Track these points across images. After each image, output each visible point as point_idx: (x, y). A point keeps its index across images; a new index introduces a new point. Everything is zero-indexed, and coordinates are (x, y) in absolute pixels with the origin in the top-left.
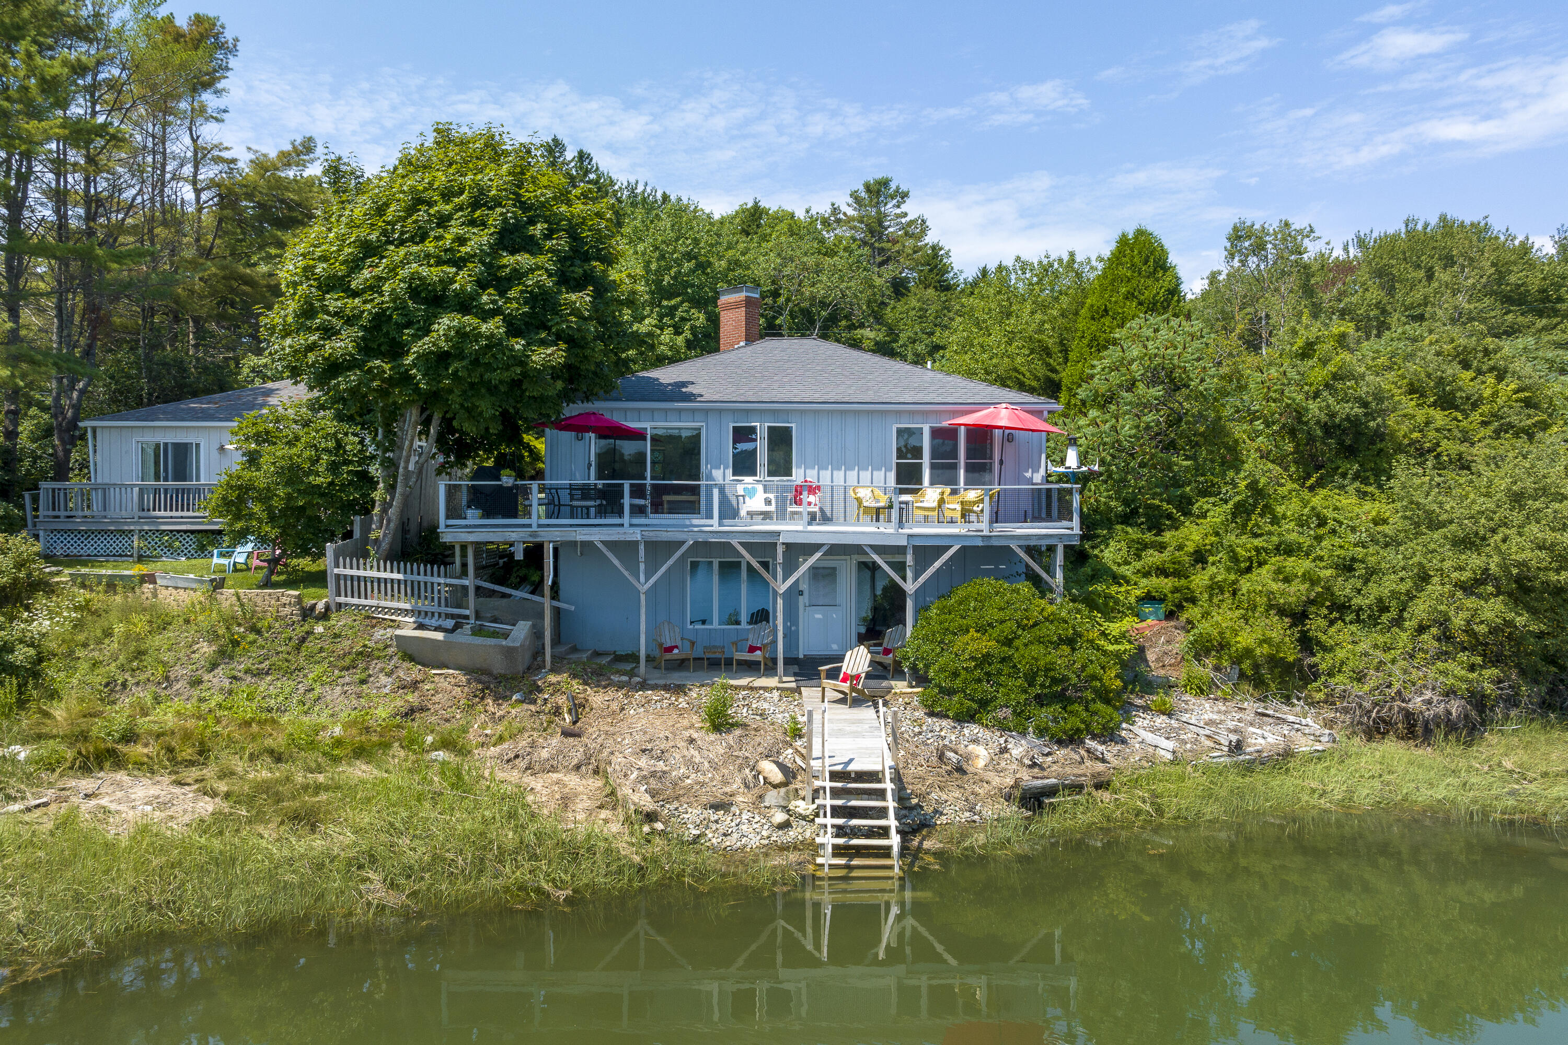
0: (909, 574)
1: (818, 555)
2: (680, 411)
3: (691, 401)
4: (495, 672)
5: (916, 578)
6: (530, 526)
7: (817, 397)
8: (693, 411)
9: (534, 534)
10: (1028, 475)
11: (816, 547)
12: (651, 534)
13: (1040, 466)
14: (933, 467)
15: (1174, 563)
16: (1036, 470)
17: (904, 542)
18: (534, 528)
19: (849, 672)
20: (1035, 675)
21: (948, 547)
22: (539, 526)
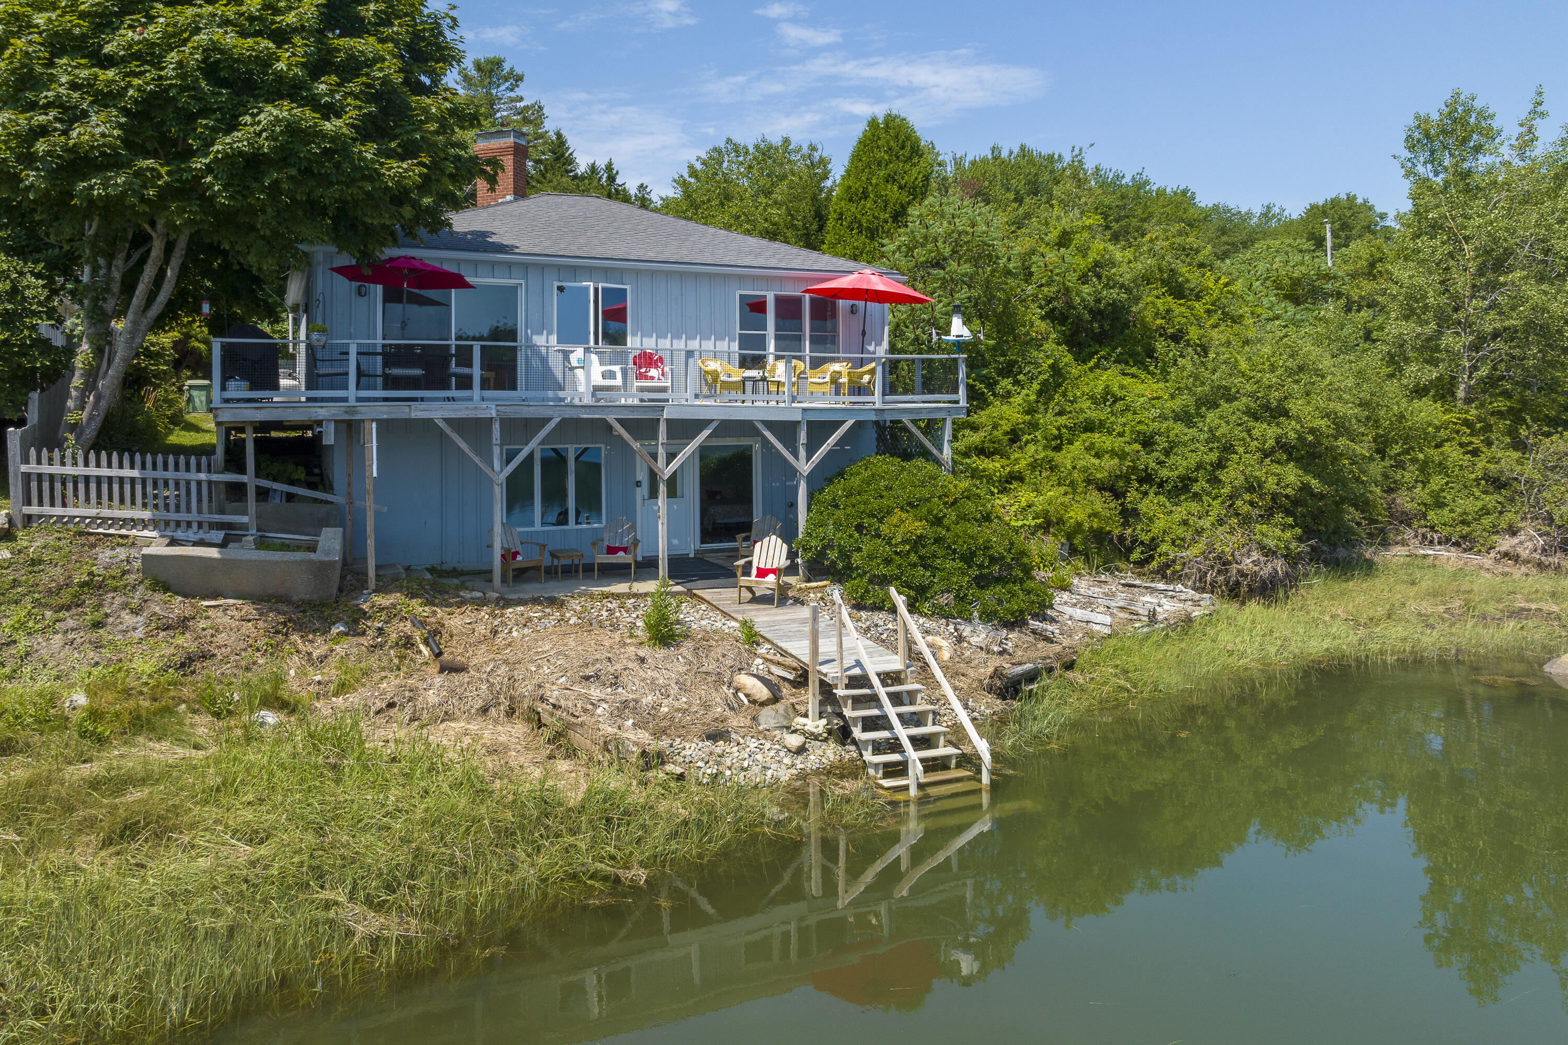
0: (802, 453)
1: (706, 433)
2: (493, 264)
3: (506, 253)
4: (295, 598)
5: (808, 458)
6: (345, 400)
7: (651, 255)
8: (510, 265)
9: (352, 410)
10: (871, 348)
11: (701, 424)
12: (508, 409)
13: (882, 339)
14: (777, 338)
15: (994, 442)
16: (879, 344)
17: (798, 417)
18: (352, 402)
19: (762, 566)
20: (973, 554)
21: (840, 423)
22: (359, 400)
